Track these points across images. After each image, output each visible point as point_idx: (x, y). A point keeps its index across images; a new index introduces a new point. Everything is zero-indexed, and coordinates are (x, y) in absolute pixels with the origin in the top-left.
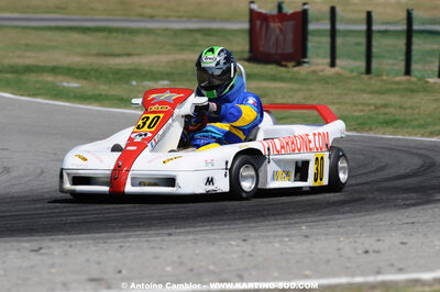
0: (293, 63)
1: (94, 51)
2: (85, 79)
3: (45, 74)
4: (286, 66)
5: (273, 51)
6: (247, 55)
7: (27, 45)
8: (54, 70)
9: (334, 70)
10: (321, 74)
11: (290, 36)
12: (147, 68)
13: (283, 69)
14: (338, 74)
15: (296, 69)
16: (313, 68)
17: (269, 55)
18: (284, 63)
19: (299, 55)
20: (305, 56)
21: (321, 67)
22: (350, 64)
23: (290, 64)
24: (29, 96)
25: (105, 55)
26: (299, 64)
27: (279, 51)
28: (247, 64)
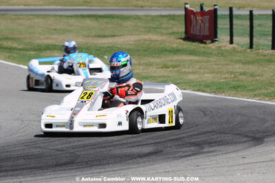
0: (209, 41)
1: (93, 34)
3: (56, 51)
4: (205, 43)
5: (198, 34)
6: (183, 36)
7: (55, 29)
9: (231, 46)
10: (224, 48)
11: (207, 25)
12: (119, 46)
13: (203, 45)
14: (234, 48)
15: (211, 45)
16: (220, 45)
17: (196, 36)
18: (205, 41)
19: (213, 36)
20: (216, 37)
21: (224, 44)
22: (242, 40)
25: (100, 36)
26: (213, 41)
27: (202, 34)
28: (182, 41)
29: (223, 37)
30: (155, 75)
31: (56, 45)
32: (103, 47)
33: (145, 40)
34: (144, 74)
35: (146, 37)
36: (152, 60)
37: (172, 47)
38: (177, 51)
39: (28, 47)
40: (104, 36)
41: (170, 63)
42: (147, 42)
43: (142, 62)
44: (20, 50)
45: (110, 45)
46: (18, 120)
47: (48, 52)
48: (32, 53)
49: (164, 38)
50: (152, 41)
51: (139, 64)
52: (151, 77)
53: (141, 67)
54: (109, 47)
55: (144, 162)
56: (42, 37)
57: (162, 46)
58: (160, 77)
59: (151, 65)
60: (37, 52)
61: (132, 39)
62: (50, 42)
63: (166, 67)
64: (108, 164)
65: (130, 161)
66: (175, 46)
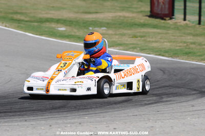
1: (81, 11)
2: (70, 26)
3: (53, 23)
4: (165, 20)
5: (160, 13)
6: (149, 14)
8: (58, 21)
9: (185, 22)
10: (179, 24)
11: (167, 6)
12: (101, 20)
13: (163, 21)
14: (187, 24)
15: (169, 21)
16: (176, 21)
17: (158, 14)
18: (165, 18)
19: (171, 15)
20: (173, 15)
21: (179, 21)
22: (193, 18)
23: (167, 19)
24: (40, 35)
25: (86, 13)
26: (171, 19)
27: (163, 13)
28: (147, 18)
29: (178, 15)
30: (127, 43)
31: (53, 19)
32: (88, 21)
33: (120, 16)
34: (119, 42)
35: (121, 14)
36: (125, 31)
37: (140, 22)
38: (144, 25)
39: (33, 19)
40: (90, 13)
41: (138, 34)
42: (121, 18)
43: (118, 33)
44: (27, 21)
45: (94, 20)
46: (24, 74)
47: (48, 23)
48: (36, 24)
49: (134, 15)
50: (125, 17)
51: (115, 34)
52: (125, 44)
53: (117, 37)
54: (93, 21)
55: (118, 108)
56: (43, 12)
57: (133, 21)
58: (131, 44)
59: (123, 35)
60: (39, 24)
61: (111, 15)
62: (49, 16)
63: (135, 36)
64: (91, 108)
65: (108, 107)
66: (142, 21)
